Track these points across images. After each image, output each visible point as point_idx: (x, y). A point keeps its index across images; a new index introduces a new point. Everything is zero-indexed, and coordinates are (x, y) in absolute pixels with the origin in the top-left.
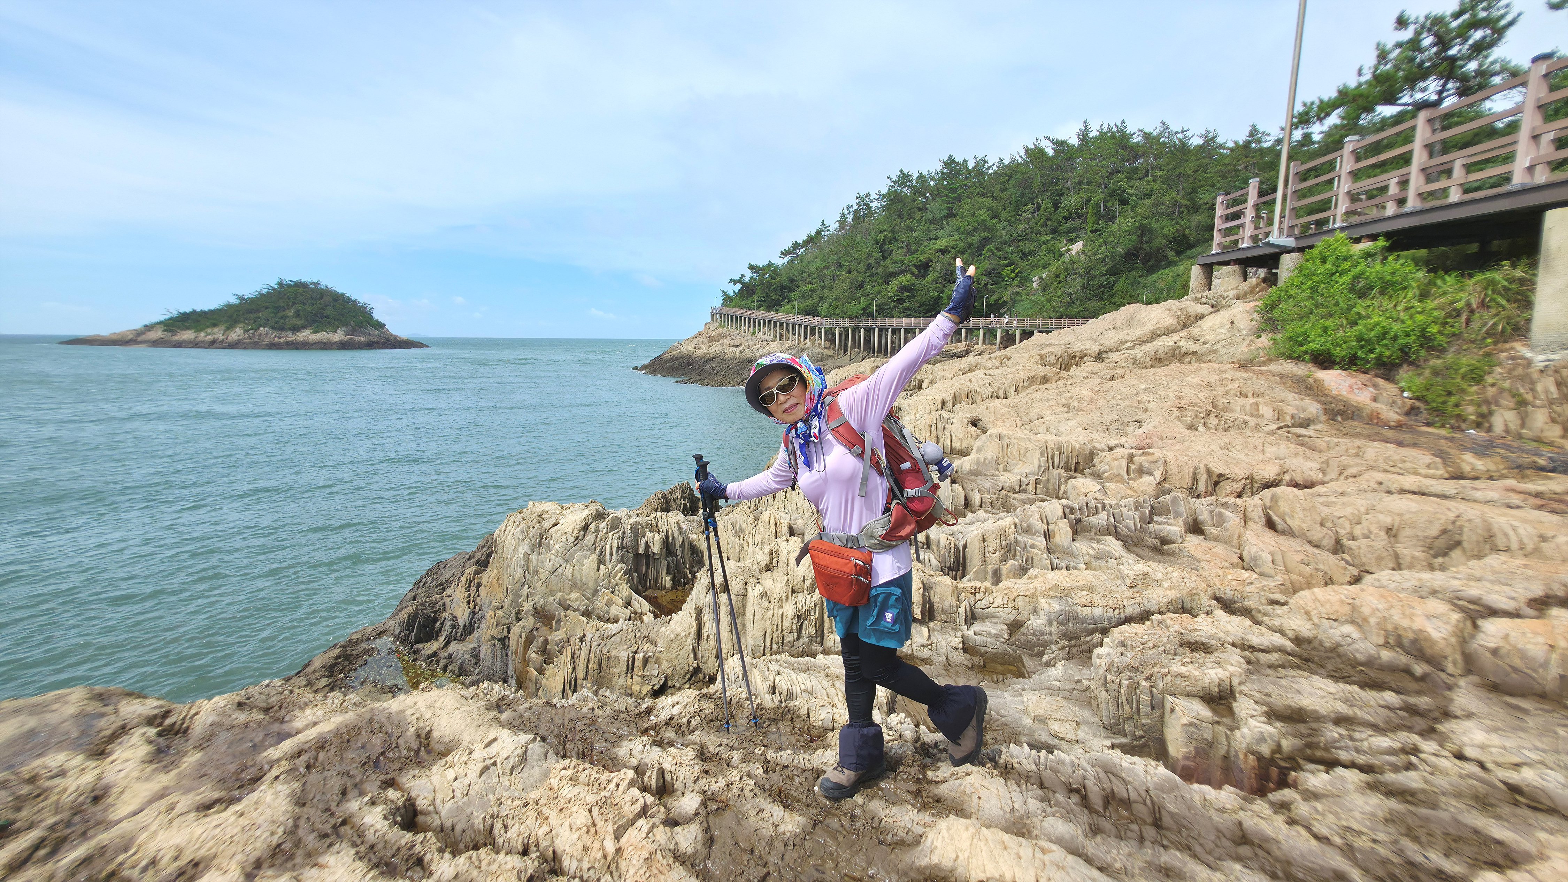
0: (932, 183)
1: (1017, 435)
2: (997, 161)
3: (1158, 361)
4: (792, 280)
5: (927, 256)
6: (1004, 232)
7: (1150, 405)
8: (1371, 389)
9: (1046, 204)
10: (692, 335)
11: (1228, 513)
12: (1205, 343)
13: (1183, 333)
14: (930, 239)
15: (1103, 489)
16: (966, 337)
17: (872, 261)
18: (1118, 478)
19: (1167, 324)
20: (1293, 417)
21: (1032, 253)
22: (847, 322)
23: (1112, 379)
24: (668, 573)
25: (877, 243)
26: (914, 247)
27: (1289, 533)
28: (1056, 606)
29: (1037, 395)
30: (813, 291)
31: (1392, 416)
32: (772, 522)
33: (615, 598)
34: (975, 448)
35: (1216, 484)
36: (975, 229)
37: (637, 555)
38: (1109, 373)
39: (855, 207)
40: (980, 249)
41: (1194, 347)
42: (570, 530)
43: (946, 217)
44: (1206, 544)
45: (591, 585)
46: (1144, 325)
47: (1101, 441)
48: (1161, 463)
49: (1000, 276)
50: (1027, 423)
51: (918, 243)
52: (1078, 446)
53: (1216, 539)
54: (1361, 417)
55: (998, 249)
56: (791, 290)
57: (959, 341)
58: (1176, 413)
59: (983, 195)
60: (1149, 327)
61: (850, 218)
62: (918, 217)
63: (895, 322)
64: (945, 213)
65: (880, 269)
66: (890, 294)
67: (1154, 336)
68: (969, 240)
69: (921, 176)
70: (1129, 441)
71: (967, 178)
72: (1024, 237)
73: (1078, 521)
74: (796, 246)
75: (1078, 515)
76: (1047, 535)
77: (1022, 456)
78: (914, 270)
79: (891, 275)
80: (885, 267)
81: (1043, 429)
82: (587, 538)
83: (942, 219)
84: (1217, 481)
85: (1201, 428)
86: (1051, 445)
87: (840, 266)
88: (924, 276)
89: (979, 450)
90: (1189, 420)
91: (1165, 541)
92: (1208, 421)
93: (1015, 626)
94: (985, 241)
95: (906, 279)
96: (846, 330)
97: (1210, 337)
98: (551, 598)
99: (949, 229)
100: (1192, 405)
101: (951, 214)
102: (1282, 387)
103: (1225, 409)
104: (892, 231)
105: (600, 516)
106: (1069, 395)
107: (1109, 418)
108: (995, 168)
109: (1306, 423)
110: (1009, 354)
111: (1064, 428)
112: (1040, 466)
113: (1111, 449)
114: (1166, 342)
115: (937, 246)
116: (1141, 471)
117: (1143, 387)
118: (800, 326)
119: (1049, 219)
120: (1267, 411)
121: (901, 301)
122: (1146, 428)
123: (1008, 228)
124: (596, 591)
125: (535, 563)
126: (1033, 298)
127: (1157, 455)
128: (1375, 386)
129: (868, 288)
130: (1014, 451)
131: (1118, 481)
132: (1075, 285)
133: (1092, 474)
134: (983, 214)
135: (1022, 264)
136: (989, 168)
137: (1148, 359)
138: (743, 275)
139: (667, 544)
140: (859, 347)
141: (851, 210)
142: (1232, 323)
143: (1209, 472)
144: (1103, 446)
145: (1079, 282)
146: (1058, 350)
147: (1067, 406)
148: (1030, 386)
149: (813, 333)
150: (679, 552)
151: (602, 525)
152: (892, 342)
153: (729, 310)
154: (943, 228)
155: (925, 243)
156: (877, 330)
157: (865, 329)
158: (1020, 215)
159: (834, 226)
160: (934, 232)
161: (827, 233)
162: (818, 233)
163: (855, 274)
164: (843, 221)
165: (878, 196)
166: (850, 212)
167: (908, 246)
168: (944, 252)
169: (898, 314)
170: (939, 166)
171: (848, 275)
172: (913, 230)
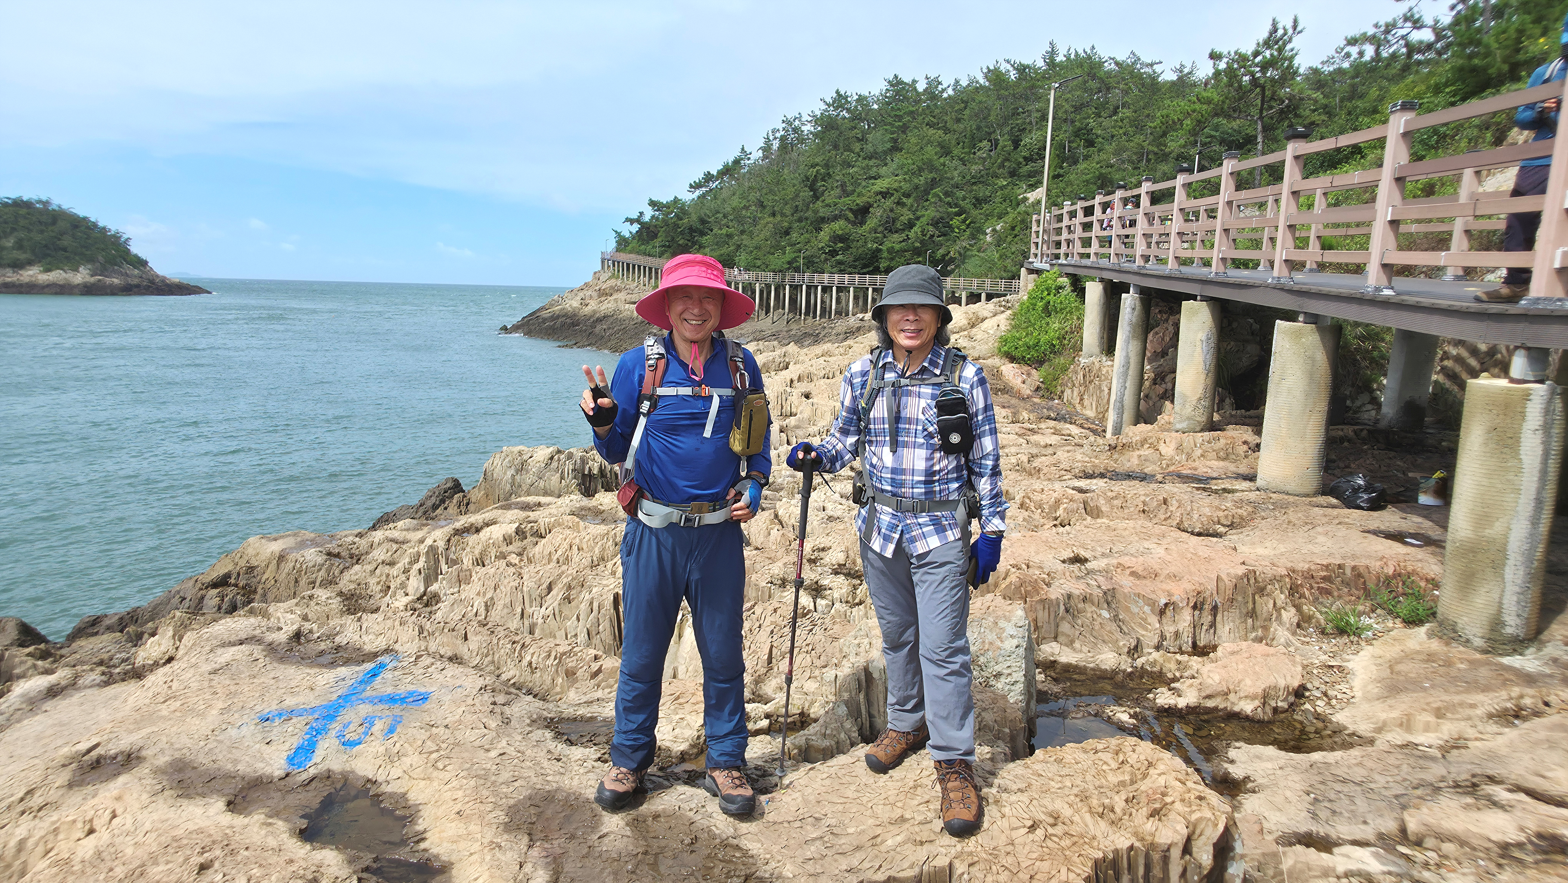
0: (874, 107)
2: (952, 82)
4: (703, 221)
5: (865, 199)
6: (956, 173)
8: (1025, 376)
9: (1004, 141)
10: (579, 284)
12: (974, 341)
14: (870, 178)
17: (800, 202)
21: (986, 200)
22: (769, 277)
25: (808, 179)
26: (850, 188)
30: (730, 236)
31: (1026, 391)
34: (800, 411)
36: (921, 170)
39: (782, 132)
40: (927, 192)
42: (541, 459)
43: (890, 151)
49: (950, 226)
51: (856, 183)
55: (947, 194)
56: (702, 234)
59: (933, 126)
61: (776, 145)
62: (857, 150)
63: (826, 278)
64: (889, 145)
65: (809, 214)
66: (821, 245)
68: (916, 181)
69: (862, 98)
71: (915, 103)
72: (977, 180)
74: (709, 177)
78: (850, 215)
79: (823, 220)
80: (816, 212)
82: (553, 464)
83: (885, 153)
87: (761, 205)
88: (862, 223)
89: (802, 413)
94: (933, 183)
95: (840, 226)
96: (768, 286)
97: (979, 337)
99: (892, 166)
101: (896, 148)
104: (827, 166)
105: (561, 451)
108: (950, 92)
115: (877, 188)
119: (1007, 160)
123: (961, 168)
125: (518, 481)
126: (982, 255)
128: (1028, 374)
129: (794, 235)
134: (931, 151)
135: (975, 213)
136: (943, 90)
138: (641, 213)
140: (784, 308)
141: (778, 135)
142: (1001, 322)
151: (563, 456)
152: (823, 302)
153: (624, 257)
154: (886, 165)
155: (864, 183)
156: (804, 287)
157: (791, 286)
158: (974, 153)
159: (757, 155)
160: (875, 169)
161: (747, 162)
162: (737, 162)
163: (779, 218)
164: (766, 149)
165: (810, 119)
166: (775, 138)
167: (843, 186)
168: (885, 194)
169: (830, 269)
170: (883, 86)
171: (771, 219)
172: (850, 166)
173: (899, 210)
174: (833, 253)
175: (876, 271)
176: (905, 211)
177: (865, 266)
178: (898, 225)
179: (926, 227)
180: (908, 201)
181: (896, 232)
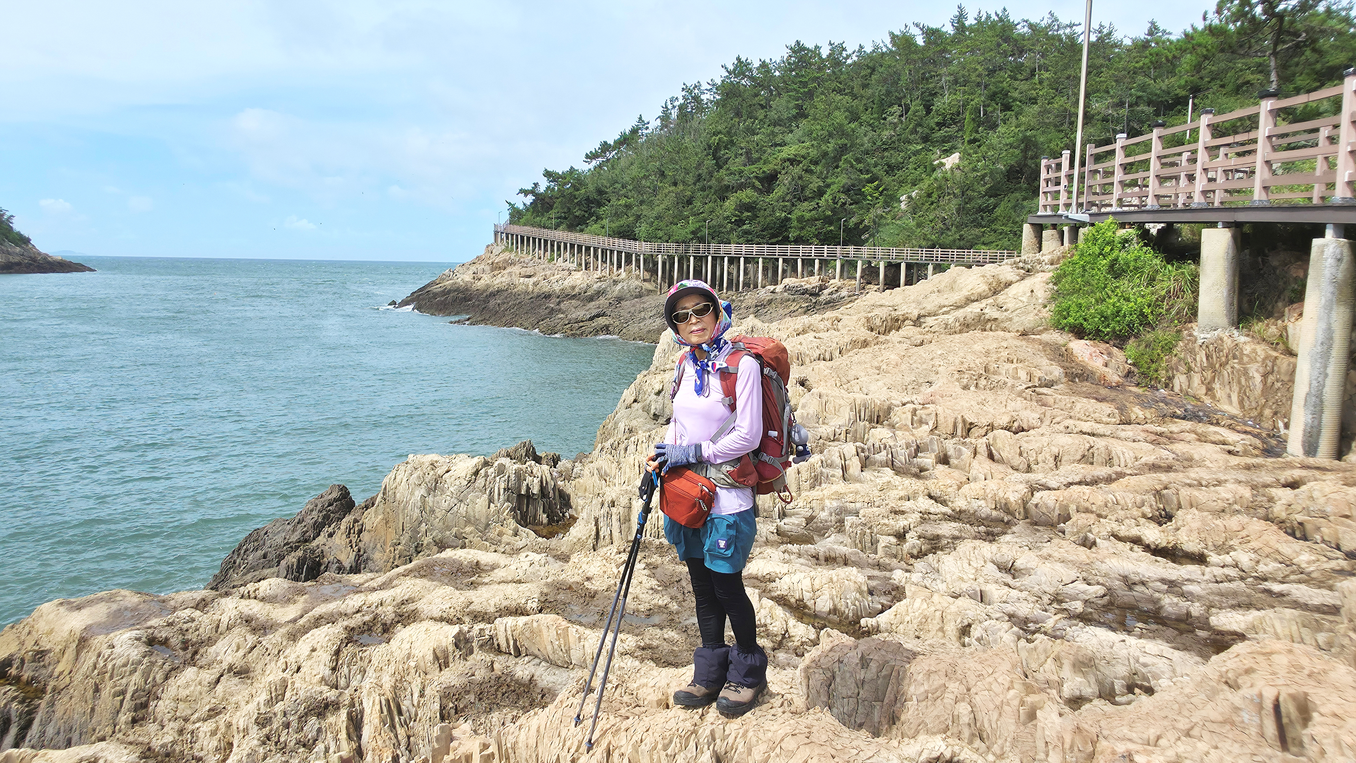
0: (777, 73)
1: (834, 394)
2: (857, 48)
3: (966, 326)
4: (600, 192)
5: (771, 166)
6: (866, 139)
7: (940, 369)
8: (1105, 357)
9: (916, 106)
10: (471, 258)
11: (963, 449)
12: (1006, 310)
13: (990, 300)
14: (776, 145)
15: (894, 437)
16: (820, 268)
17: (703, 171)
18: (904, 428)
19: (980, 290)
20: (1039, 379)
21: (899, 166)
22: (671, 248)
23: (922, 344)
24: (544, 512)
25: (710, 147)
26: (755, 155)
27: (1001, 461)
28: (835, 504)
29: (855, 358)
30: (628, 207)
31: (1114, 377)
32: (637, 464)
33: (504, 530)
34: (800, 405)
35: (969, 430)
36: (830, 135)
37: (520, 496)
38: (919, 338)
39: (681, 101)
40: (837, 159)
41: (995, 314)
42: (463, 475)
43: (795, 118)
44: (950, 470)
45: (483, 520)
46: (961, 290)
47: (897, 398)
48: (934, 414)
49: (862, 194)
50: (844, 383)
51: (762, 151)
52: (879, 403)
53: (956, 467)
54: (1094, 379)
55: (858, 161)
56: (600, 205)
57: (812, 274)
58: (957, 376)
59: (840, 91)
60: (965, 293)
61: (674, 114)
62: (761, 117)
63: (733, 248)
64: (794, 112)
65: (713, 182)
66: (726, 214)
67: (969, 301)
68: (824, 147)
69: (764, 65)
70: (919, 398)
71: (820, 69)
72: (888, 146)
73: (867, 458)
74: (605, 147)
75: (867, 453)
76: (844, 469)
77: (837, 411)
78: (757, 183)
79: (727, 188)
80: (720, 180)
81: (856, 388)
82: (478, 482)
83: (789, 119)
84: (969, 428)
85: (973, 388)
86: (858, 402)
87: (663, 174)
88: (769, 191)
89: (804, 407)
90: (965, 381)
91: (922, 470)
92: (980, 382)
93: (810, 520)
94: (843, 149)
95: (747, 195)
96: (671, 258)
97: (1010, 305)
98: (448, 533)
99: (798, 133)
100: (969, 369)
101: (802, 114)
102: (1042, 354)
103: (995, 373)
104: (729, 134)
105: (486, 464)
106: (880, 359)
107: (909, 378)
108: (855, 58)
109: (1050, 384)
110: (840, 316)
111: (873, 387)
112: (850, 419)
113: (904, 405)
114: (974, 308)
115: (784, 155)
116: (921, 422)
117: (939, 352)
118: (612, 252)
119: (920, 125)
120: (1023, 375)
121: (740, 222)
122: (934, 387)
123: (871, 134)
124: (488, 525)
125: (431, 504)
126: (898, 222)
127: (931, 409)
128: (1110, 354)
129: (697, 204)
130: (830, 406)
131: (906, 430)
132: (951, 206)
133: (889, 425)
134: (840, 117)
135: (887, 179)
136: (848, 56)
137: (957, 324)
138: (536, 185)
139: (543, 489)
141: (677, 103)
142: (1032, 291)
143: (964, 421)
144: (898, 403)
145: (953, 205)
146: (883, 313)
147: (878, 368)
148: (852, 349)
149: (629, 262)
150: (551, 494)
151: (491, 471)
152: (729, 273)
153: (517, 229)
154: (791, 131)
155: (769, 151)
156: (710, 258)
157: (695, 257)
158: (885, 119)
159: (654, 124)
160: (781, 136)
161: (645, 132)
162: (634, 131)
163: (681, 187)
164: (665, 117)
165: (709, 87)
166: (674, 107)
167: (748, 153)
168: (793, 161)
169: (736, 239)
170: (785, 53)
171: (673, 188)
172: (754, 133)
173: (807, 176)
174: (739, 223)
175: (786, 241)
176: (814, 178)
177: (773, 236)
178: (807, 193)
179: (838, 195)
180: (819, 168)
181: (805, 200)
